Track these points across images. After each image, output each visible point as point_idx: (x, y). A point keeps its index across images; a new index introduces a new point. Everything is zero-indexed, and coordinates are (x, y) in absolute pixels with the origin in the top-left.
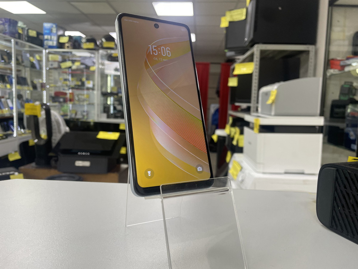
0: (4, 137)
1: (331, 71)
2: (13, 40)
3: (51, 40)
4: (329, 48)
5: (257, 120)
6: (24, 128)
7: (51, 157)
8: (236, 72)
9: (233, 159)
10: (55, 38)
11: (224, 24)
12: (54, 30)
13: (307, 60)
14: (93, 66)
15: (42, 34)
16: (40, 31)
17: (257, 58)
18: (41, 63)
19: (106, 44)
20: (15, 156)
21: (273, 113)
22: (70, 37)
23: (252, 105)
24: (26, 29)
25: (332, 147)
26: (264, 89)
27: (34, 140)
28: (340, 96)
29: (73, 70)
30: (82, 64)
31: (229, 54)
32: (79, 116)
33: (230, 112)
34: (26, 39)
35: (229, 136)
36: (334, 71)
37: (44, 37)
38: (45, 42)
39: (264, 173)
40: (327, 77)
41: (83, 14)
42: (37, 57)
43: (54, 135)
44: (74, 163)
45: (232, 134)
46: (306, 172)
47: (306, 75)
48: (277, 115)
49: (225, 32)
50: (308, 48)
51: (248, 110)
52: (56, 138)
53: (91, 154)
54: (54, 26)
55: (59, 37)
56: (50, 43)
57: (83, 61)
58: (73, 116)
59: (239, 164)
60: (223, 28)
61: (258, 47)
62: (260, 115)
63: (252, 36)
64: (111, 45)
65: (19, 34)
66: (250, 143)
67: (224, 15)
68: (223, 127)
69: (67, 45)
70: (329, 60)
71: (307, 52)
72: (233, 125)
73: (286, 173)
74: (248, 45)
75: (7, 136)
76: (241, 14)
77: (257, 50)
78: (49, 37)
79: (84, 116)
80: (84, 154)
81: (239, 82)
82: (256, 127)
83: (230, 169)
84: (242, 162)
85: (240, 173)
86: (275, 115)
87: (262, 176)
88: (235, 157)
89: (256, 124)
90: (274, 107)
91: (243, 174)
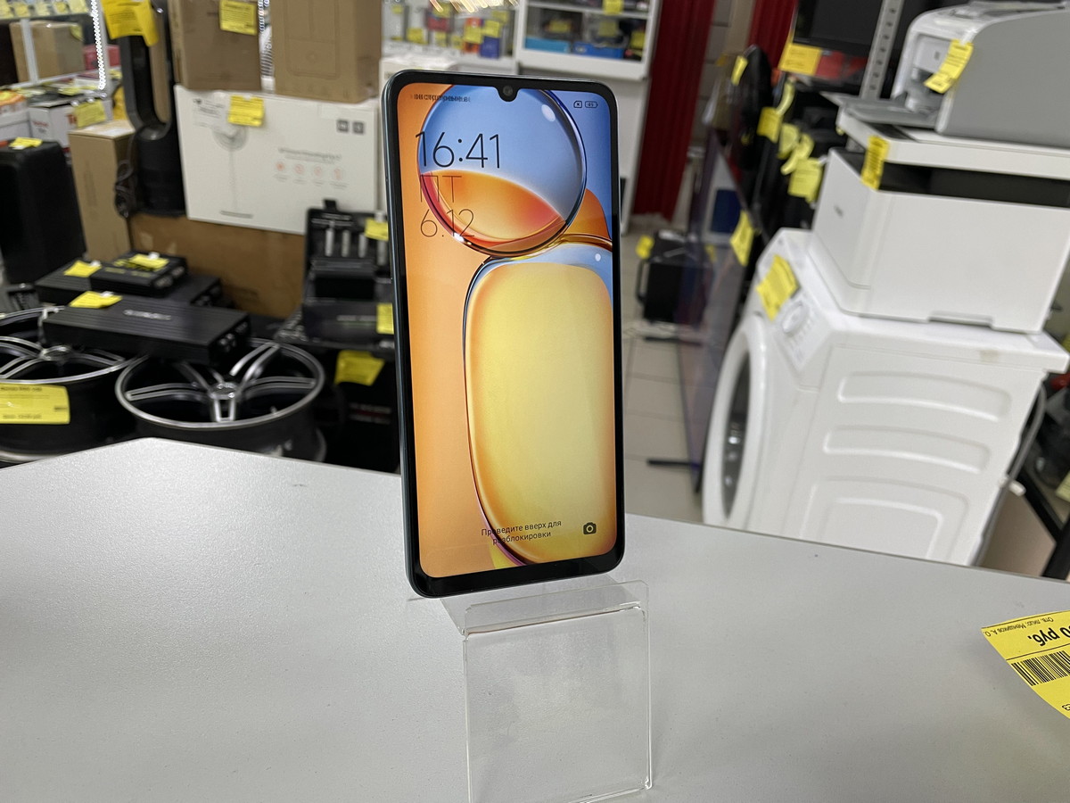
5: (879, 143)
21: (942, 126)
26: (928, 23)
39: (862, 316)
45: (785, 148)
46: (996, 325)
48: (951, 134)
59: (792, 271)
66: (839, 212)
72: (793, 119)
73: (933, 321)
82: (873, 168)
83: (759, 281)
84: (801, 265)
85: (791, 303)
86: (946, 134)
87: (857, 325)
88: (781, 242)
89: (876, 155)
90: (947, 104)
91: (797, 311)
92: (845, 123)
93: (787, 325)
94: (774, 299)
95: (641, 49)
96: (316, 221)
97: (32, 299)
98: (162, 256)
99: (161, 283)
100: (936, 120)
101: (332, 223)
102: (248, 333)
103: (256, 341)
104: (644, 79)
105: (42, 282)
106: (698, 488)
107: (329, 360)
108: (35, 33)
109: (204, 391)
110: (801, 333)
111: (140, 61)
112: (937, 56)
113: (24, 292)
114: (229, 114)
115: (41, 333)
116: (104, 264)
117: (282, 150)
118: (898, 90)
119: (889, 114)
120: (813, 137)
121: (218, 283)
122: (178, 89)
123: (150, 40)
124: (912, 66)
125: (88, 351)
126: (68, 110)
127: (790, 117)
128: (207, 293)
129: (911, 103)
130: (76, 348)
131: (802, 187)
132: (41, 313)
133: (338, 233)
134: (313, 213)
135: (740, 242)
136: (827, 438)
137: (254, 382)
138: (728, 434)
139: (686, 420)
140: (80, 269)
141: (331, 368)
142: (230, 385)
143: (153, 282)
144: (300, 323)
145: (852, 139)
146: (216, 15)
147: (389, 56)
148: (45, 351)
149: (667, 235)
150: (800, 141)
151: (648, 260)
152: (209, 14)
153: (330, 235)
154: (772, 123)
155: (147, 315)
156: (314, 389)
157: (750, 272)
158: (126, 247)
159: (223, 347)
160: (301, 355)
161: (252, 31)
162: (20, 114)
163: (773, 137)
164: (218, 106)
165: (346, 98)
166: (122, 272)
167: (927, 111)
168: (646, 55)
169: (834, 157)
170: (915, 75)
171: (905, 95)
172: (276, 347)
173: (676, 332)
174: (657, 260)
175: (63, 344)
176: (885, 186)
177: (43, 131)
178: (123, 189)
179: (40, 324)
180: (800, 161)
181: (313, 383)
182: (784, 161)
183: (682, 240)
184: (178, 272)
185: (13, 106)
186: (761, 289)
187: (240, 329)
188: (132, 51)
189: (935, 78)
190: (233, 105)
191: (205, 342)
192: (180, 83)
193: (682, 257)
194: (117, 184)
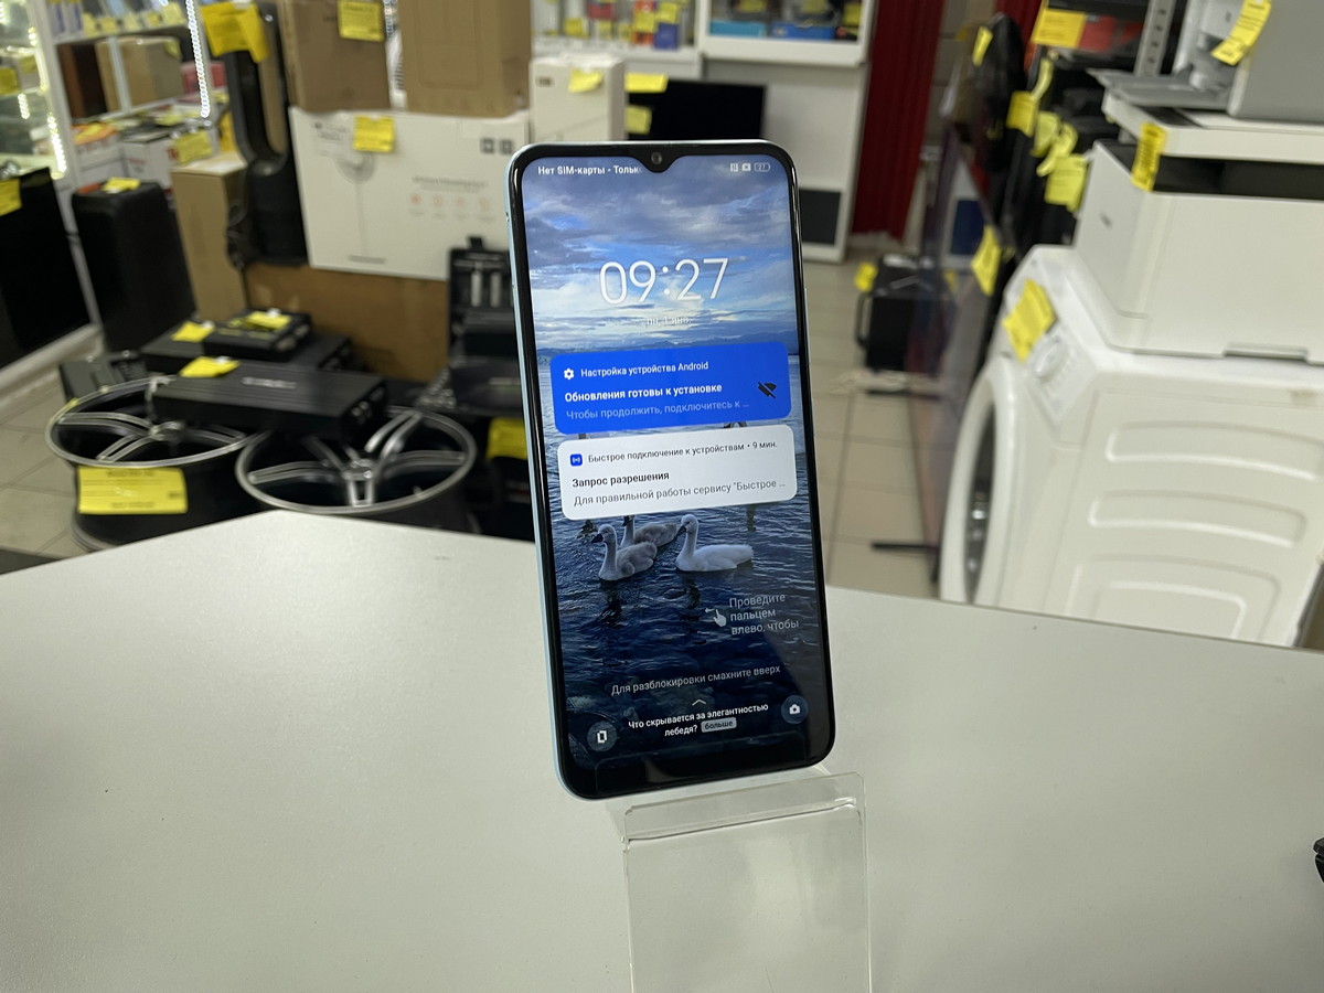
5: (1152, 134)
9: (1025, 271)
21: (1235, 107)
39: (1138, 352)
46: (1312, 358)
48: (1248, 115)
59: (1047, 299)
66: (1107, 222)
73: (1230, 355)
82: (1147, 164)
83: (1007, 314)
84: (1060, 291)
85: (1045, 339)
86: (1240, 117)
87: (1128, 364)
88: (1034, 263)
89: (1150, 147)
90: (1241, 77)
91: (1054, 348)
92: (1113, 108)
93: (1039, 369)
94: (1025, 335)
95: (856, 27)
96: (460, 264)
97: (138, 369)
98: (284, 312)
99: (284, 345)
100: (1228, 99)
101: (478, 265)
102: (384, 402)
103: (394, 410)
104: (862, 64)
105: (149, 349)
106: (935, 577)
107: (480, 431)
108: (126, 52)
109: (336, 471)
110: (1058, 377)
111: (249, 80)
112: (1228, 17)
113: (129, 361)
114: (353, 139)
115: (150, 408)
116: (218, 325)
117: (417, 179)
118: (1180, 62)
119: (1170, 93)
120: (1076, 128)
121: (348, 342)
122: (296, 114)
123: (259, 55)
124: (1198, 32)
125: (205, 426)
126: (167, 143)
127: (1050, 102)
128: (335, 354)
129: (1197, 79)
130: (190, 424)
131: (1061, 192)
132: (147, 386)
133: (486, 276)
134: (456, 254)
135: (984, 264)
136: (1094, 507)
137: (393, 460)
138: (972, 506)
139: (921, 493)
140: (191, 332)
141: (482, 441)
142: (365, 463)
143: (274, 344)
144: (446, 386)
145: (1123, 129)
146: (334, 19)
147: (543, 55)
148: (155, 430)
149: (894, 261)
150: (1060, 132)
151: (872, 293)
152: (327, 19)
153: (476, 280)
154: (1026, 112)
155: (268, 383)
156: (463, 464)
157: (996, 303)
158: (241, 303)
159: (355, 418)
160: (448, 425)
161: (377, 37)
162: (112, 150)
163: (1027, 130)
164: (343, 130)
165: (491, 111)
166: (237, 333)
167: (1217, 88)
168: (863, 33)
169: (1100, 152)
170: (1201, 43)
171: (1190, 68)
172: (417, 417)
173: (906, 383)
174: (882, 292)
175: (174, 419)
176: (1160, 186)
177: (139, 170)
178: (234, 234)
179: (148, 397)
180: (1059, 158)
181: (461, 458)
182: (1041, 160)
183: (912, 265)
184: (302, 331)
185: (103, 141)
186: (1009, 323)
187: (377, 396)
188: (238, 69)
189: (1225, 47)
190: (359, 127)
191: (336, 411)
192: (296, 104)
193: (913, 288)
194: (229, 229)
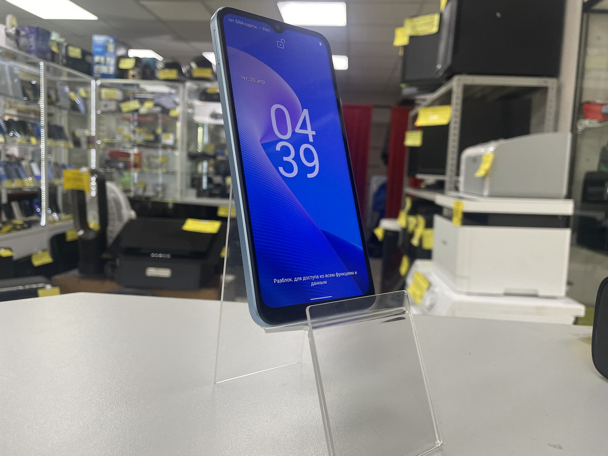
0: (26, 226)
1: (586, 123)
2: (42, 64)
3: (105, 64)
4: (582, 83)
5: (458, 204)
6: (58, 212)
7: (105, 261)
8: (421, 122)
9: (414, 269)
10: (111, 61)
11: (401, 39)
12: (111, 48)
13: (544, 102)
14: (174, 109)
15: (91, 54)
16: (86, 49)
17: (457, 98)
18: (88, 103)
19: (198, 72)
20: (43, 259)
21: (486, 193)
22: (138, 60)
23: (447, 178)
24: (65, 44)
25: (585, 252)
26: (470, 152)
27: (79, 231)
28: (599, 166)
29: (140, 116)
30: (156, 105)
31: (407, 91)
32: (150, 193)
33: (408, 190)
34: (65, 61)
35: (405, 230)
36: (590, 123)
37: (93, 60)
38: (96, 68)
39: (469, 294)
40: (578, 133)
41: (160, 20)
42: (82, 92)
43: (110, 223)
44: (144, 271)
45: (411, 227)
46: (541, 293)
47: (540, 129)
48: (492, 195)
49: (401, 53)
50: (546, 82)
51: (439, 187)
52: (115, 228)
53: (173, 256)
54: (111, 40)
55: (119, 59)
56: (104, 70)
57: (157, 100)
58: (140, 192)
59: (425, 278)
60: (398, 47)
61: (459, 80)
62: (461, 195)
63: (449, 62)
64: (206, 73)
65: (53, 53)
66: (445, 243)
67: (401, 25)
68: (394, 215)
69: (131, 73)
70: (581, 105)
71: (544, 90)
72: (413, 212)
73: (507, 294)
74: (443, 75)
75: (29, 225)
76: (431, 23)
77: (458, 85)
78: (102, 59)
79: (157, 193)
80: (161, 256)
81: (425, 139)
82: (457, 217)
84: (430, 275)
85: (427, 293)
86: (490, 196)
87: (465, 299)
88: (416, 266)
89: (457, 210)
91: (432, 295)
94: (418, 293)
110: (435, 307)
145: (445, 207)
150: (418, 222)
176: (464, 224)
186: (410, 290)
